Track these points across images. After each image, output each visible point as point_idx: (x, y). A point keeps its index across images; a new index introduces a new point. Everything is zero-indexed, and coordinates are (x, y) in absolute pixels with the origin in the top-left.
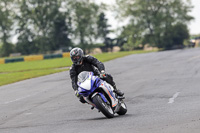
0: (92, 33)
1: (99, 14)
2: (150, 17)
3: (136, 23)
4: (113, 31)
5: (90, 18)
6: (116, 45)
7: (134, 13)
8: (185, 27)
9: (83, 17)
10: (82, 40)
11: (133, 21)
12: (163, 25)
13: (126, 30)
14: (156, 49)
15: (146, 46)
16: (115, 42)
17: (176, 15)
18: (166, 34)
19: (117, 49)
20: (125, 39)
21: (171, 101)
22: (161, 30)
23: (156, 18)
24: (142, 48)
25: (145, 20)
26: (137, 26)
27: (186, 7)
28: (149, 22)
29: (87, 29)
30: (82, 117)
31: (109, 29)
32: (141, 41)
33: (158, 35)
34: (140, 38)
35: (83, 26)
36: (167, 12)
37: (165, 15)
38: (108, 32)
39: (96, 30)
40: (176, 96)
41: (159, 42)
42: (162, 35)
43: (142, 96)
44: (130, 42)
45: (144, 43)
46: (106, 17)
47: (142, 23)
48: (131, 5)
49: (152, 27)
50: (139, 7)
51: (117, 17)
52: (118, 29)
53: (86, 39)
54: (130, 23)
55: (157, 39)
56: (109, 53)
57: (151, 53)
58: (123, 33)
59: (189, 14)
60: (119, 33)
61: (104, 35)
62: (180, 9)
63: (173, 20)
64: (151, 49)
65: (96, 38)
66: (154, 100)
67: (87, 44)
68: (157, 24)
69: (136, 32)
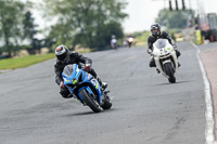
0: (18, 34)
1: (24, 12)
2: (80, 15)
3: (65, 22)
4: (40, 32)
5: (15, 18)
6: (45, 46)
7: (63, 11)
8: (119, 25)
9: (7, 17)
10: (7, 42)
11: (62, 19)
12: (95, 24)
13: (55, 29)
14: (88, 50)
15: (77, 46)
16: (43, 43)
17: (108, 13)
18: (98, 33)
19: (45, 50)
20: (54, 40)
22: (93, 29)
23: (87, 16)
24: (72, 49)
25: (74, 19)
26: (67, 26)
27: (119, 4)
28: (79, 20)
29: (11, 30)
31: (36, 29)
32: (71, 41)
33: (90, 35)
34: (70, 39)
35: (7, 26)
36: (99, 10)
37: (96, 13)
38: (35, 32)
39: (22, 31)
41: (92, 42)
42: (94, 34)
44: (59, 43)
45: (74, 44)
46: (32, 16)
47: (72, 22)
48: (59, 3)
49: (82, 25)
50: (68, 5)
51: (44, 16)
52: (46, 29)
54: (60, 23)
55: (88, 39)
56: (37, 55)
58: (52, 33)
59: (123, 11)
60: (47, 33)
61: (31, 37)
62: (112, 6)
63: (105, 17)
64: (82, 49)
65: (23, 38)
67: (12, 46)
68: (88, 23)
69: (65, 32)
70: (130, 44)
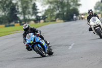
0: (29, 13)
1: (33, 3)
2: (59, 5)
3: (52, 8)
4: (40, 12)
5: (28, 6)
6: (42, 19)
7: (51, 3)
8: (77, 9)
9: (24, 5)
10: (24, 17)
11: (50, 7)
12: (65, 9)
13: (47, 11)
14: (62, 21)
15: (58, 19)
16: (41, 18)
17: (72, 3)
18: (67, 13)
19: (42, 21)
20: (46, 16)
21: (70, 47)
22: (65, 11)
23: (62, 5)
24: (55, 21)
25: (56, 6)
26: (53, 9)
28: (58, 7)
29: (26, 12)
30: (25, 56)
31: (38, 11)
33: (63, 14)
34: (54, 16)
35: (25, 10)
36: (68, 2)
37: (66, 4)
38: (38, 13)
39: (31, 12)
40: (72, 45)
41: (64, 17)
42: (65, 14)
43: (56, 45)
44: (49, 18)
45: (56, 18)
46: (36, 5)
47: (55, 8)
49: (60, 9)
51: (42, 5)
52: (43, 11)
53: (27, 16)
54: (49, 8)
55: (62, 16)
56: (39, 23)
57: (60, 23)
58: (45, 13)
59: (79, 3)
60: (43, 13)
61: (36, 14)
63: (70, 6)
64: (60, 21)
65: (32, 15)
66: (61, 47)
67: (27, 19)
68: (62, 8)
69: (52, 13)
70: (82, 18)
